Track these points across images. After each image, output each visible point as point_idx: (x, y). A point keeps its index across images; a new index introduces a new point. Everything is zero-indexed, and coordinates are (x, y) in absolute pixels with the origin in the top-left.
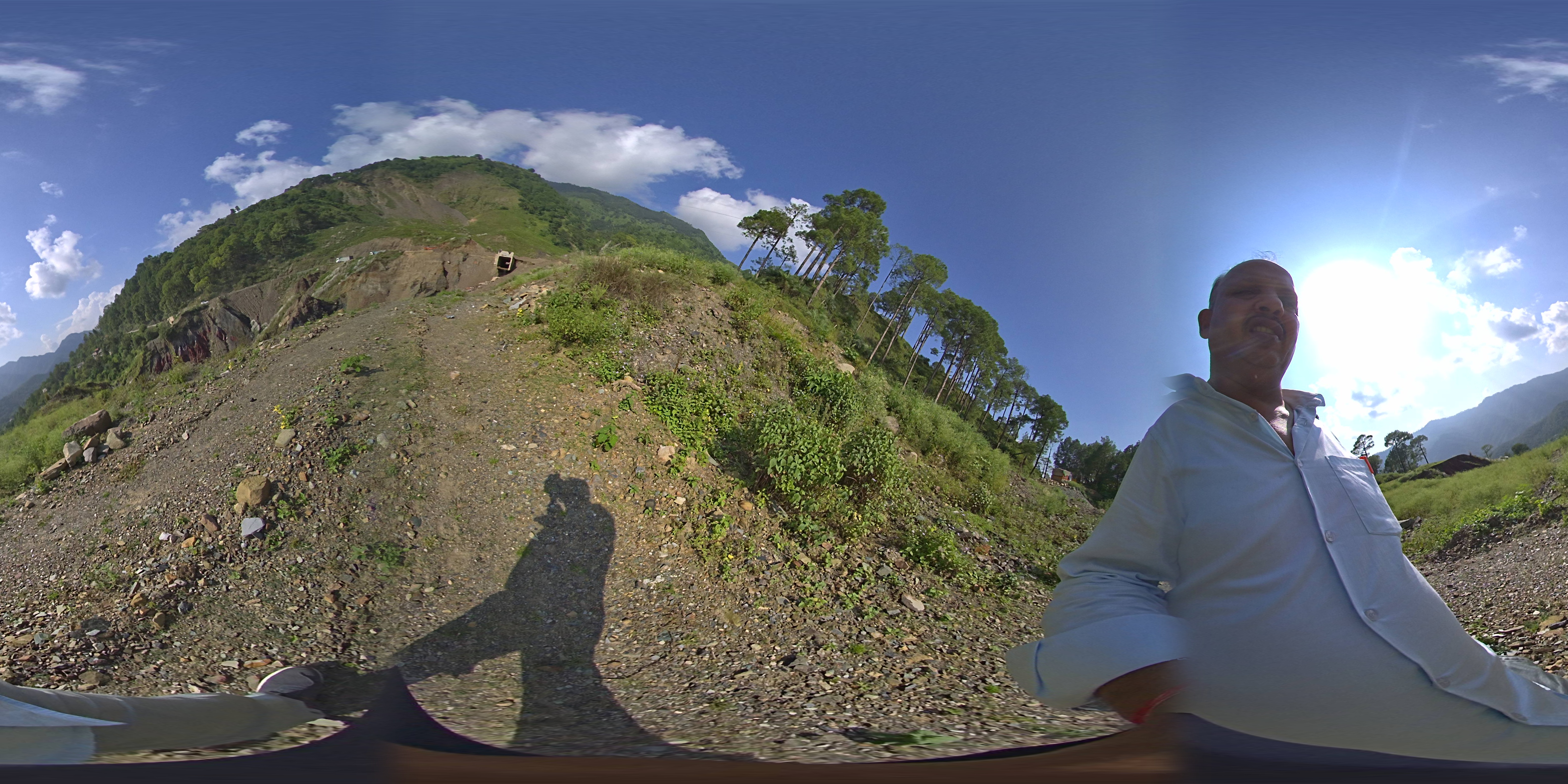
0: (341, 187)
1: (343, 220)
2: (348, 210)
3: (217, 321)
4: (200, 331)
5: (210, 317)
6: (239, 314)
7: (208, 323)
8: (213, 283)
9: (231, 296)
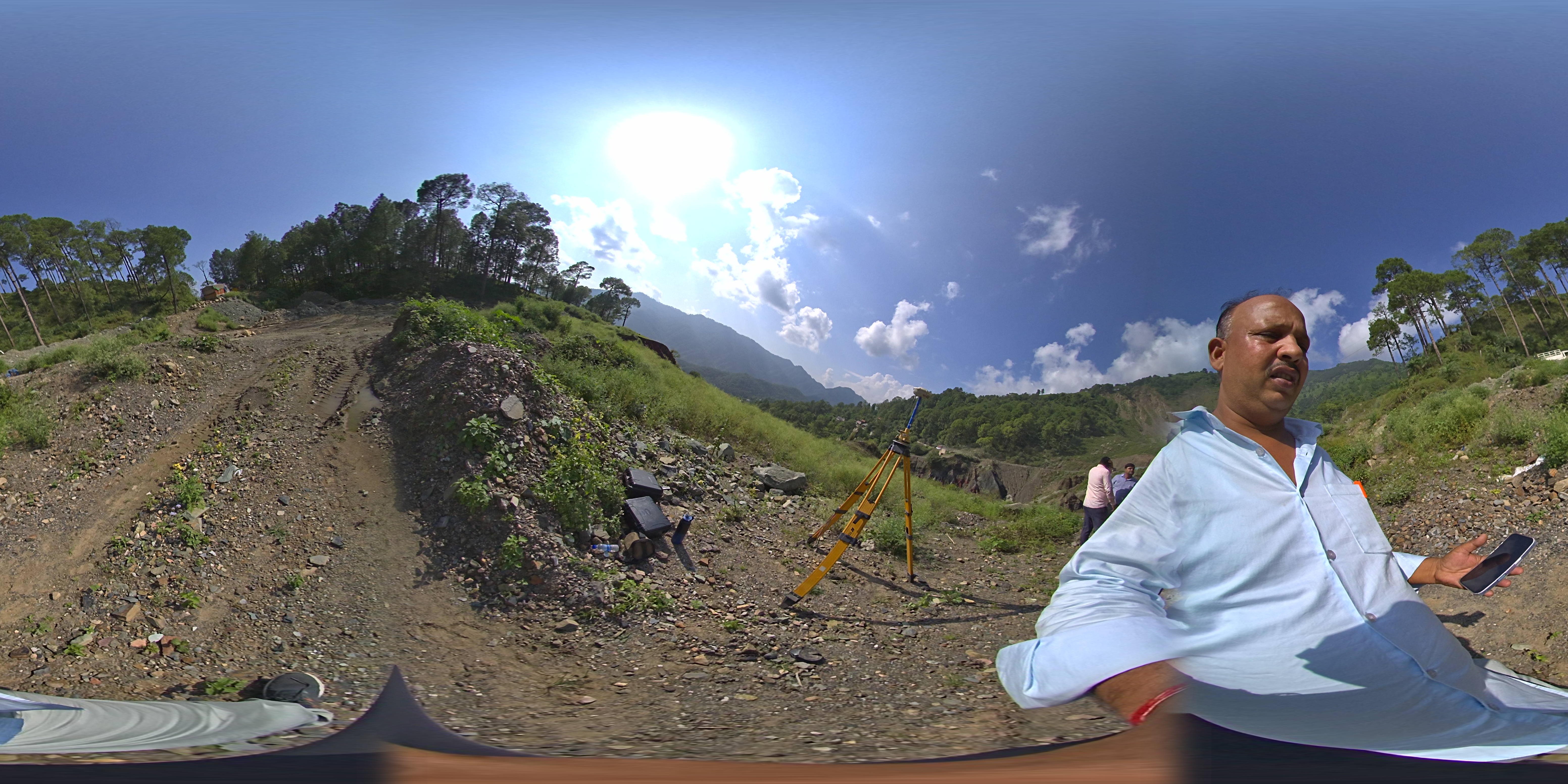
0: (1117, 398)
1: (1112, 432)
2: (1117, 422)
3: (979, 478)
4: (961, 478)
5: (976, 472)
6: (1001, 484)
7: (971, 476)
8: (994, 445)
9: (1002, 464)
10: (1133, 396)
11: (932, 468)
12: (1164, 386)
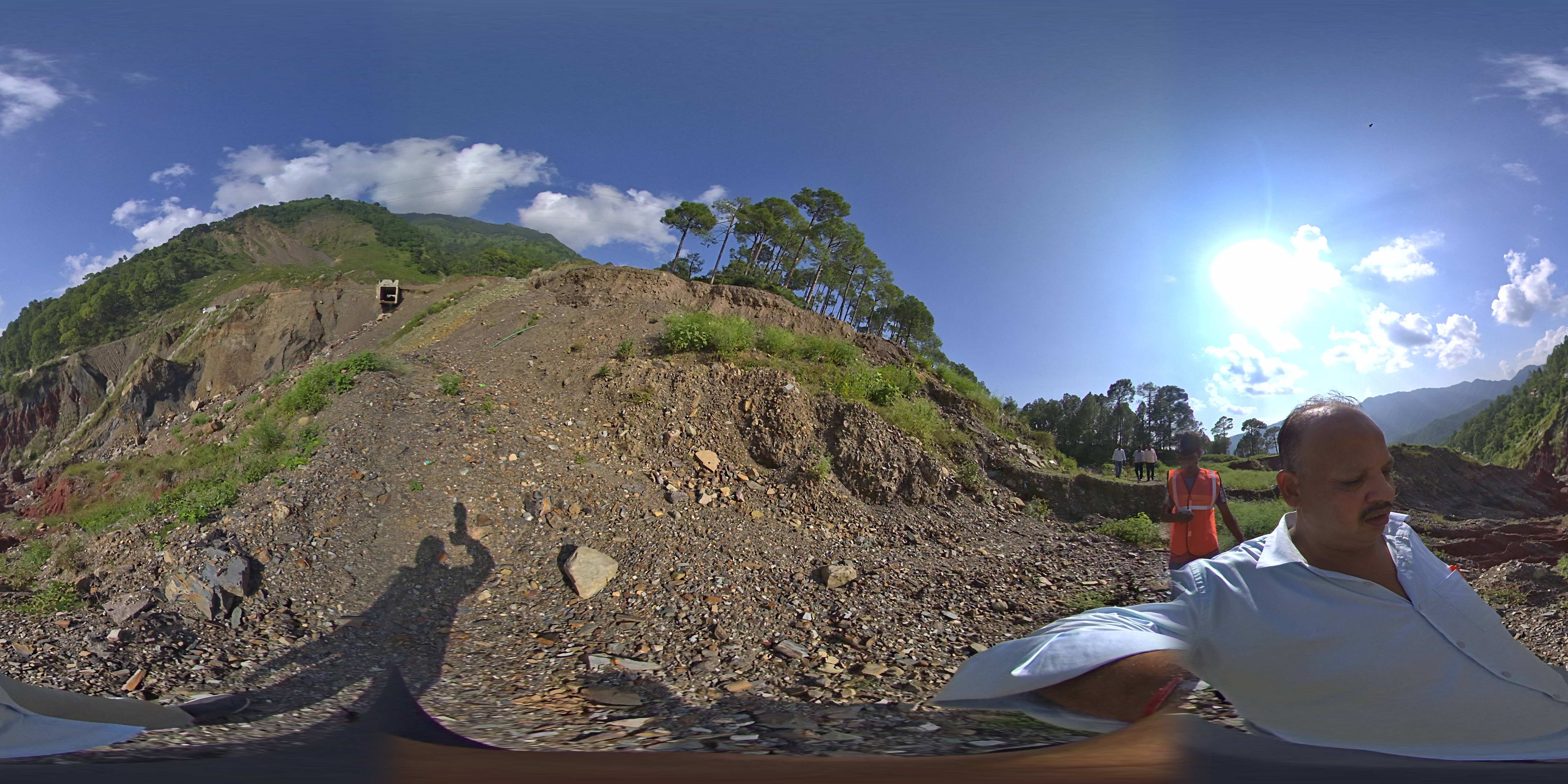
0: (218, 235)
1: (216, 269)
2: (221, 258)
3: (73, 379)
4: (53, 389)
5: (67, 374)
6: (95, 373)
7: (63, 380)
8: (81, 335)
9: (93, 351)
10: (237, 230)
11: (21, 397)
12: (275, 215)
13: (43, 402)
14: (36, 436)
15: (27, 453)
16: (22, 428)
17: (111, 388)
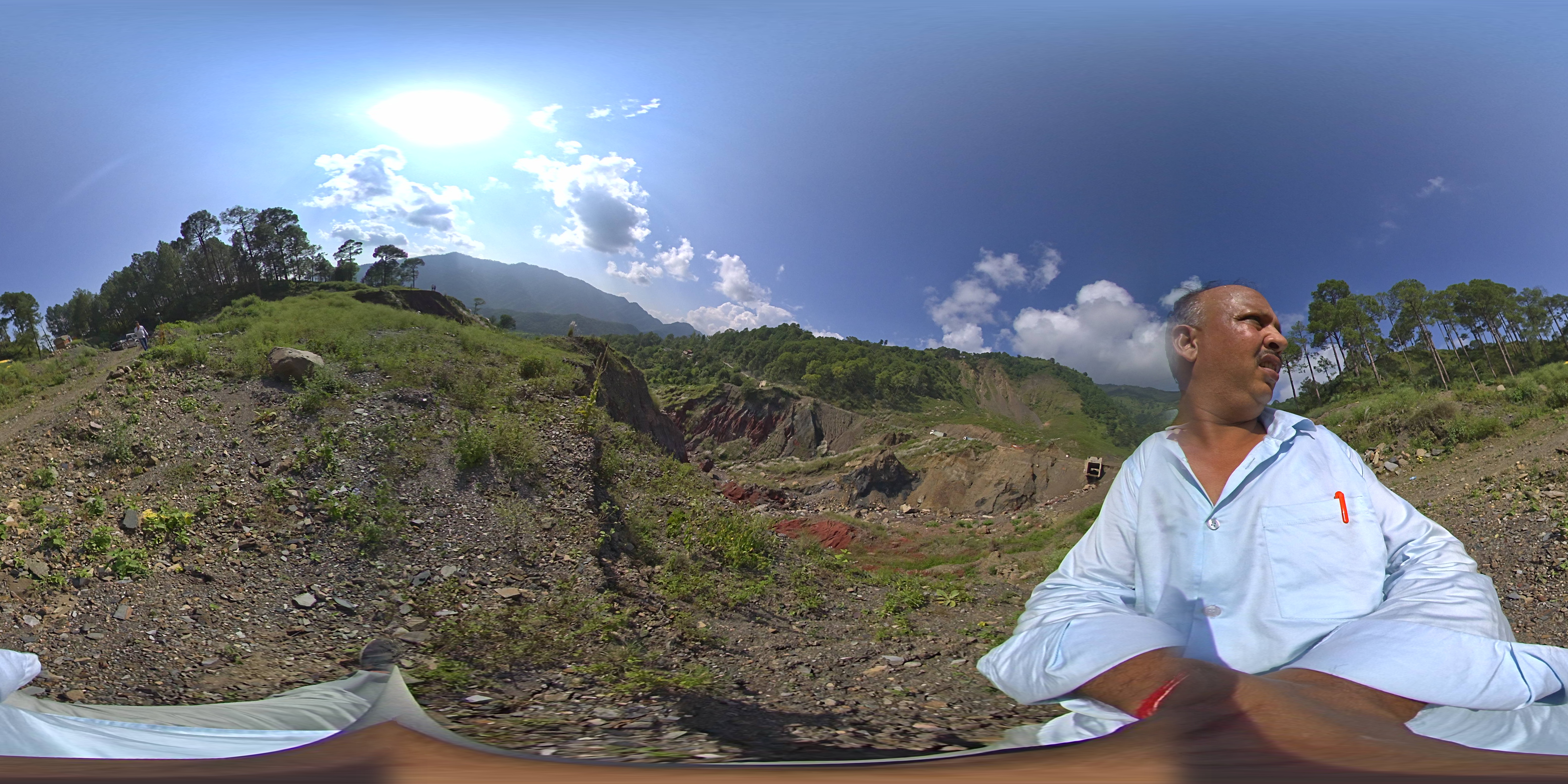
0: (962, 365)
1: (950, 397)
2: (957, 388)
3: (796, 417)
4: (776, 413)
5: (794, 409)
6: (818, 426)
7: (788, 413)
8: (821, 385)
9: (825, 405)
10: (978, 368)
11: (746, 400)
12: (1011, 365)
13: (761, 418)
14: (737, 440)
15: (721, 450)
16: (729, 425)
17: (824, 447)
